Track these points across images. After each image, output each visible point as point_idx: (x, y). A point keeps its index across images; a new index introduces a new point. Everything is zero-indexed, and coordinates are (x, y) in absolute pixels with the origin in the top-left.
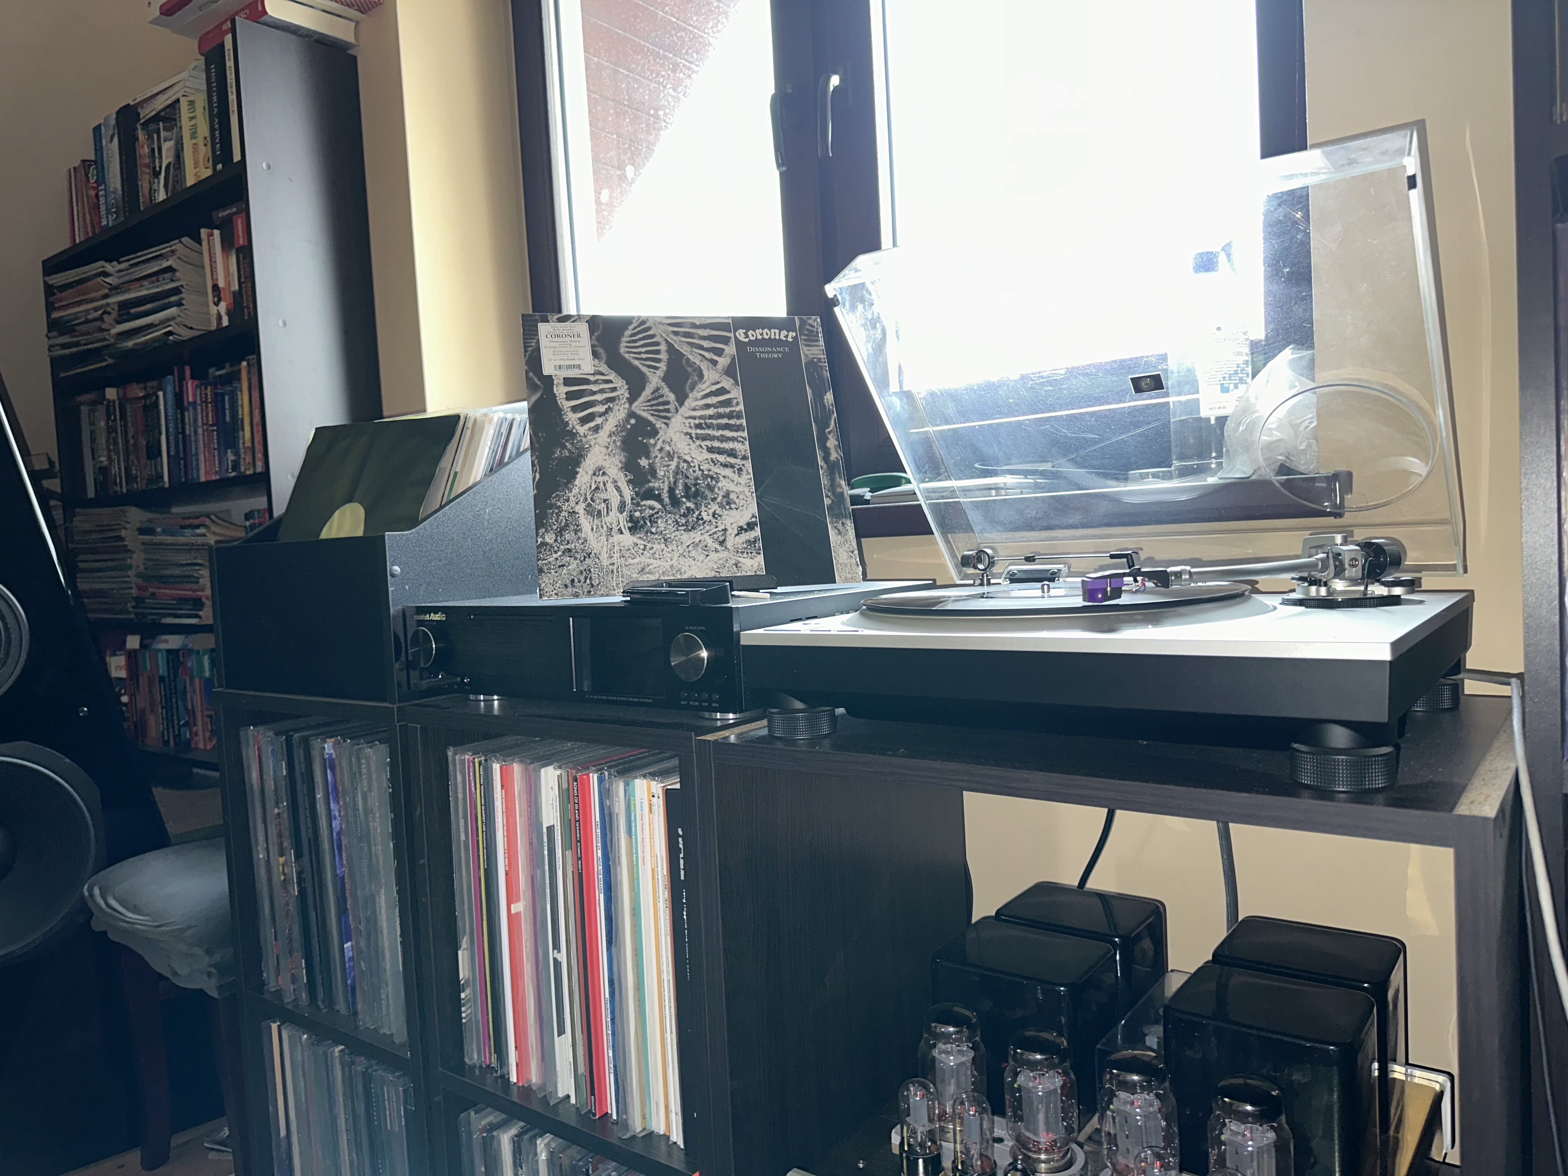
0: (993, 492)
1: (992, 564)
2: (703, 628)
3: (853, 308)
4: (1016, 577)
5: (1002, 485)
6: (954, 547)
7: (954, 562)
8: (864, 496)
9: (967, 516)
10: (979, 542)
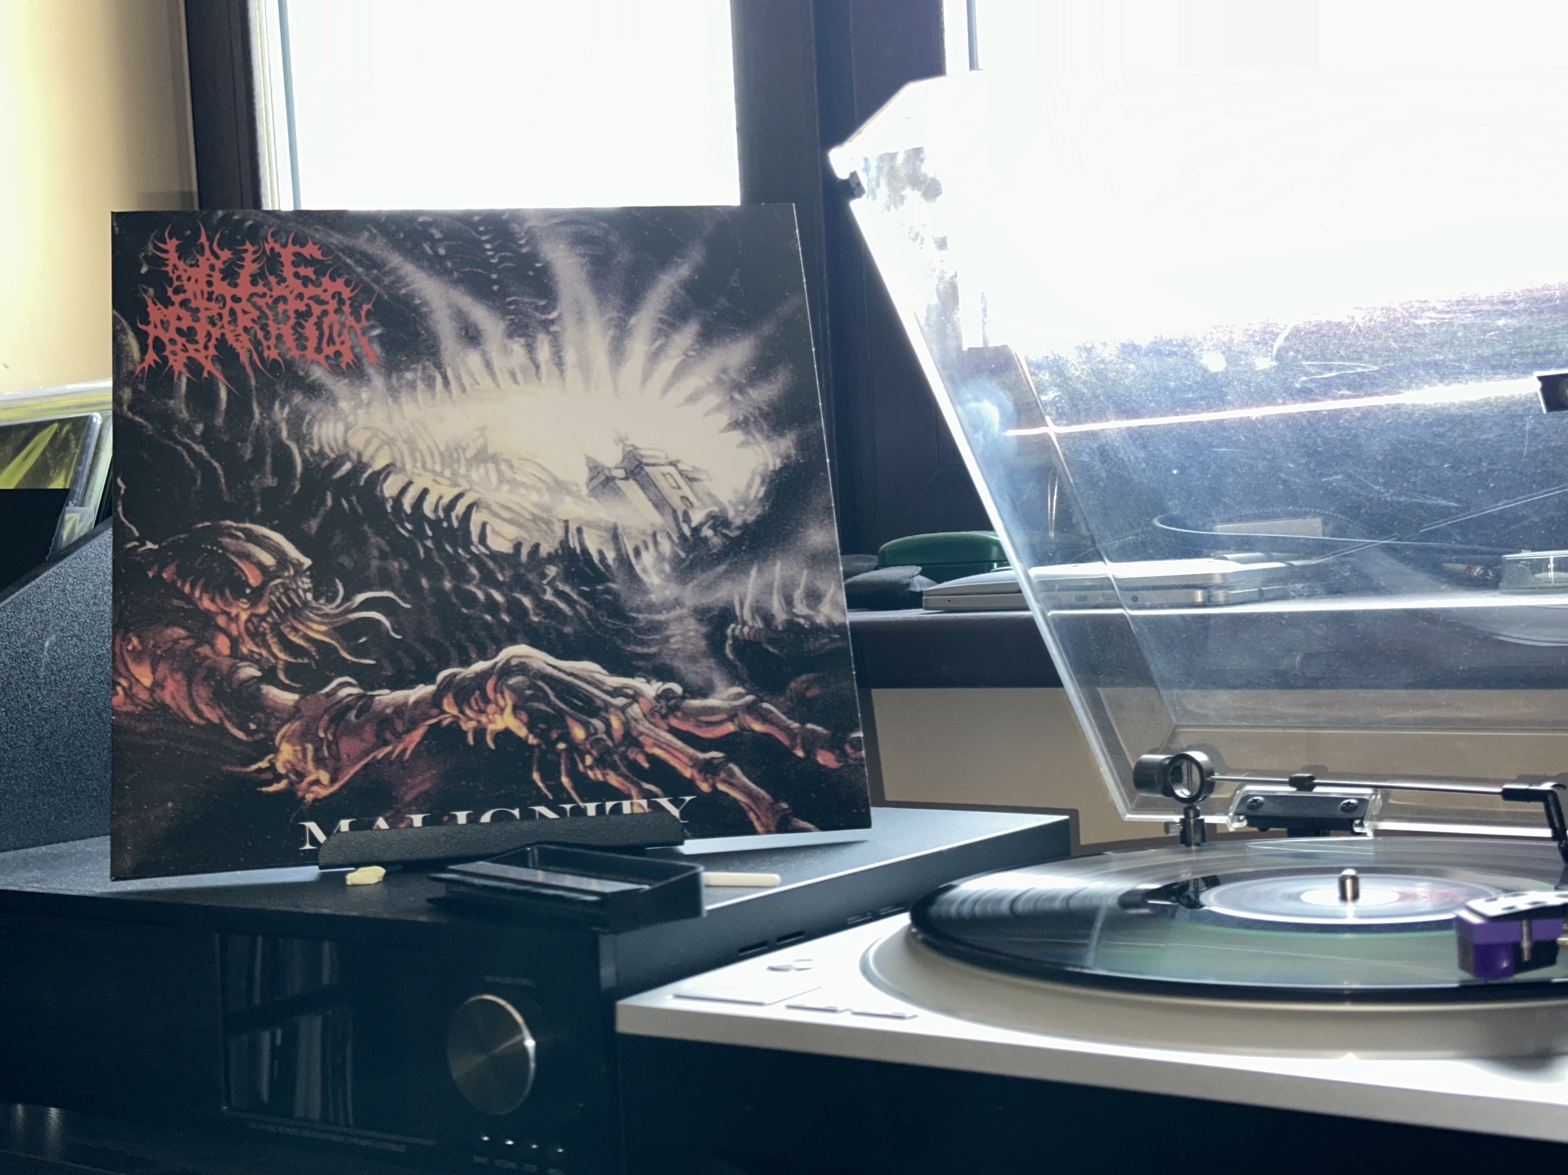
0: (1199, 596)
1: (1207, 787)
2: (526, 980)
4: (1261, 812)
5: (1218, 581)
6: (1117, 740)
7: (1116, 768)
8: (908, 585)
9: (1139, 649)
10: (1175, 721)
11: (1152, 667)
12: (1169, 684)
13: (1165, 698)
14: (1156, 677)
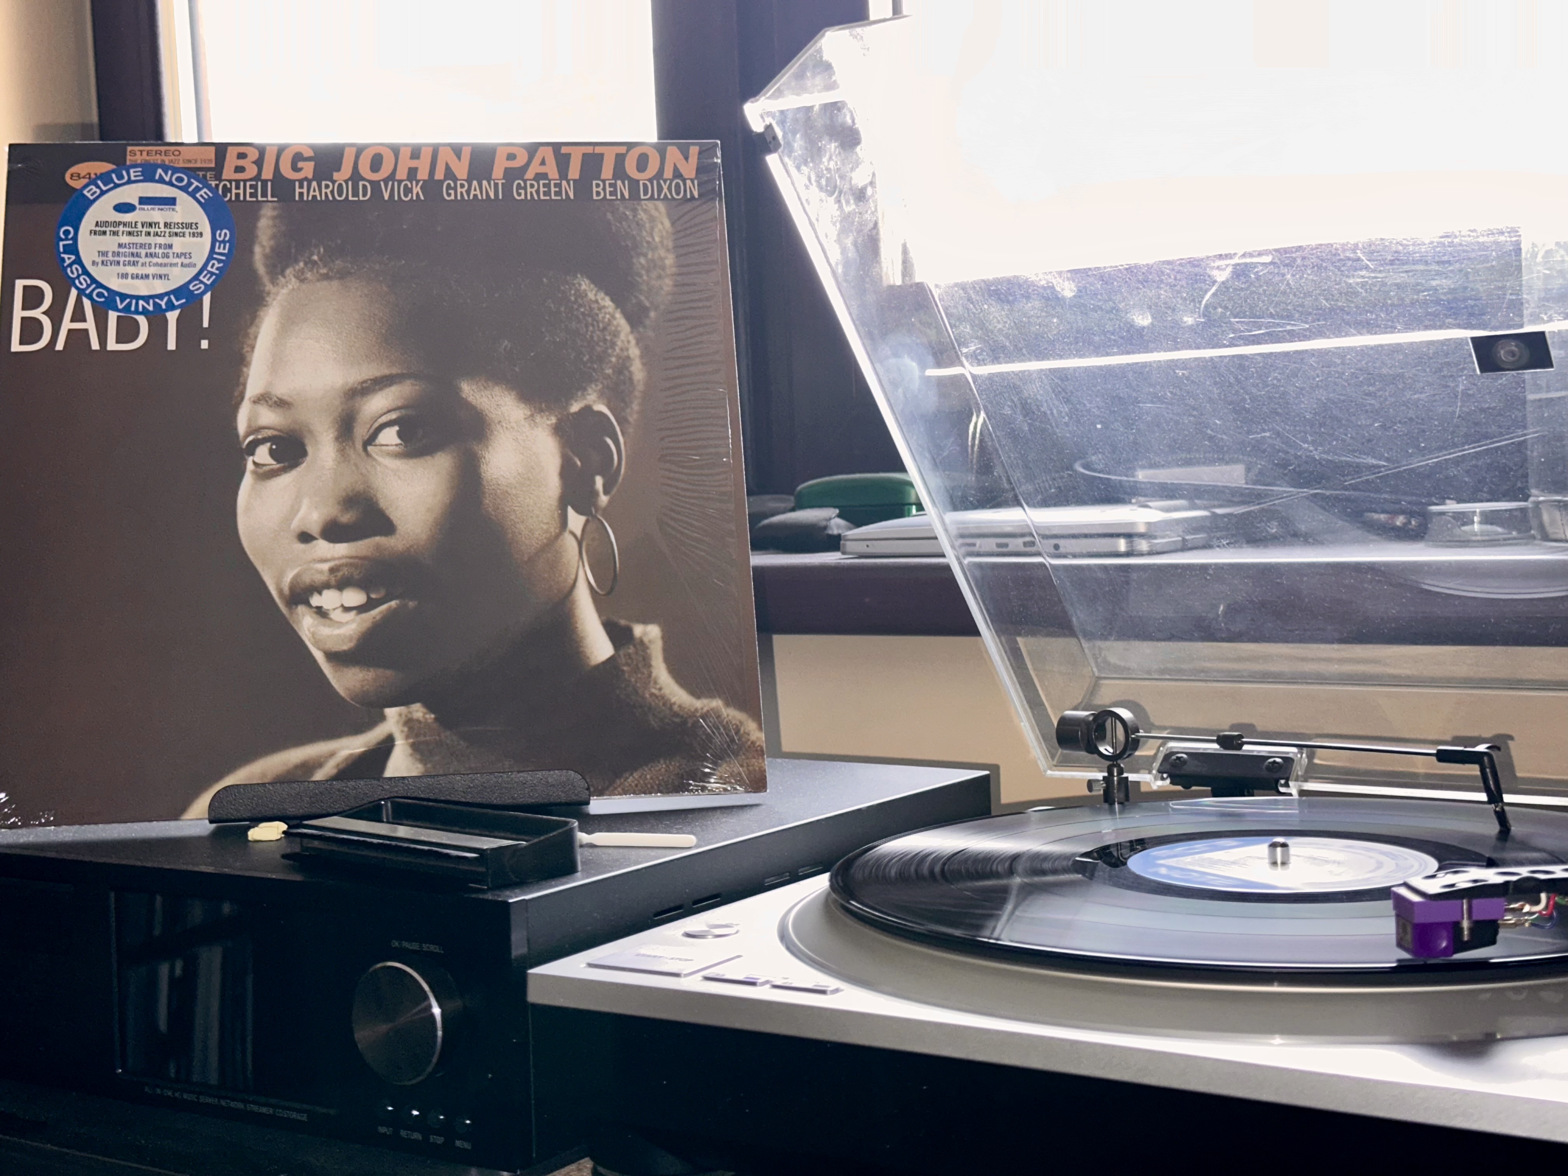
0: (1122, 544)
1: (1132, 744)
2: (434, 948)
3: (814, 153)
4: (1185, 769)
5: (1141, 529)
6: (1039, 696)
7: (1038, 725)
8: (825, 528)
9: (1060, 601)
10: (1097, 674)
11: (1074, 619)
12: (1090, 636)
13: (1086, 651)
14: (1077, 629)
